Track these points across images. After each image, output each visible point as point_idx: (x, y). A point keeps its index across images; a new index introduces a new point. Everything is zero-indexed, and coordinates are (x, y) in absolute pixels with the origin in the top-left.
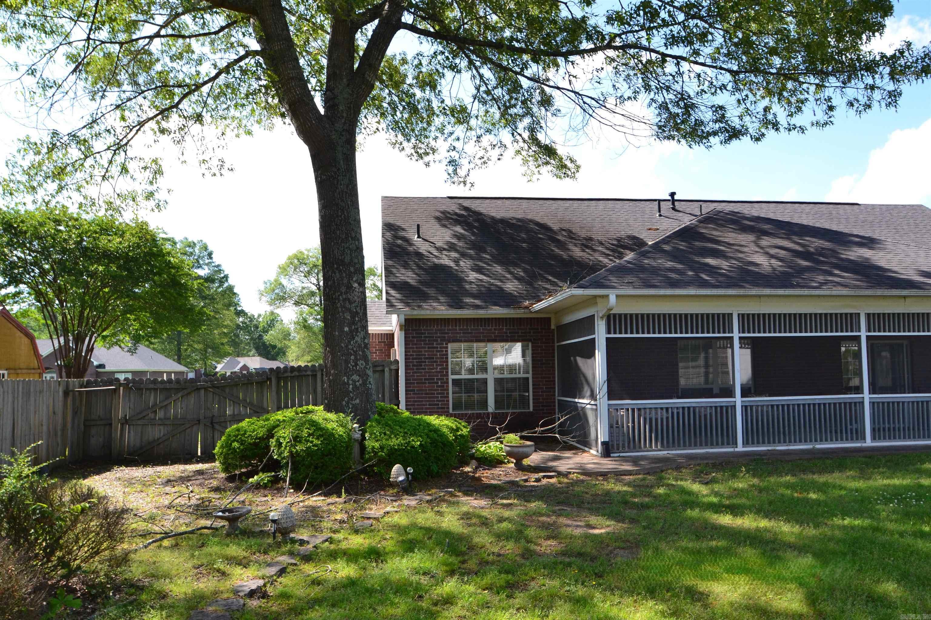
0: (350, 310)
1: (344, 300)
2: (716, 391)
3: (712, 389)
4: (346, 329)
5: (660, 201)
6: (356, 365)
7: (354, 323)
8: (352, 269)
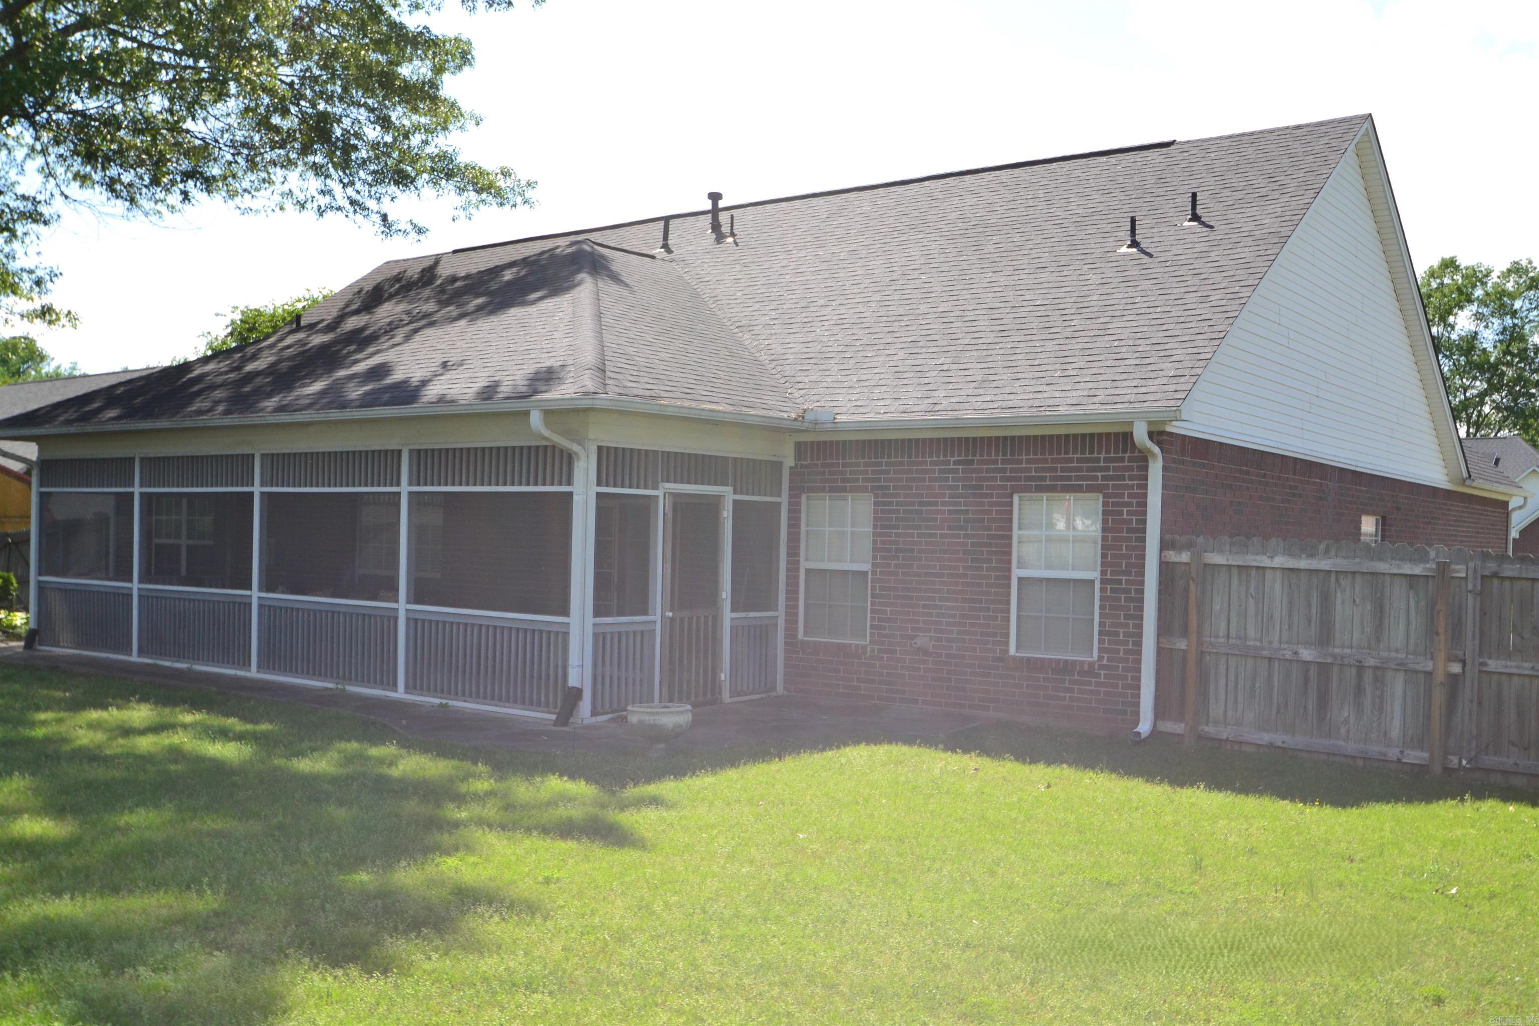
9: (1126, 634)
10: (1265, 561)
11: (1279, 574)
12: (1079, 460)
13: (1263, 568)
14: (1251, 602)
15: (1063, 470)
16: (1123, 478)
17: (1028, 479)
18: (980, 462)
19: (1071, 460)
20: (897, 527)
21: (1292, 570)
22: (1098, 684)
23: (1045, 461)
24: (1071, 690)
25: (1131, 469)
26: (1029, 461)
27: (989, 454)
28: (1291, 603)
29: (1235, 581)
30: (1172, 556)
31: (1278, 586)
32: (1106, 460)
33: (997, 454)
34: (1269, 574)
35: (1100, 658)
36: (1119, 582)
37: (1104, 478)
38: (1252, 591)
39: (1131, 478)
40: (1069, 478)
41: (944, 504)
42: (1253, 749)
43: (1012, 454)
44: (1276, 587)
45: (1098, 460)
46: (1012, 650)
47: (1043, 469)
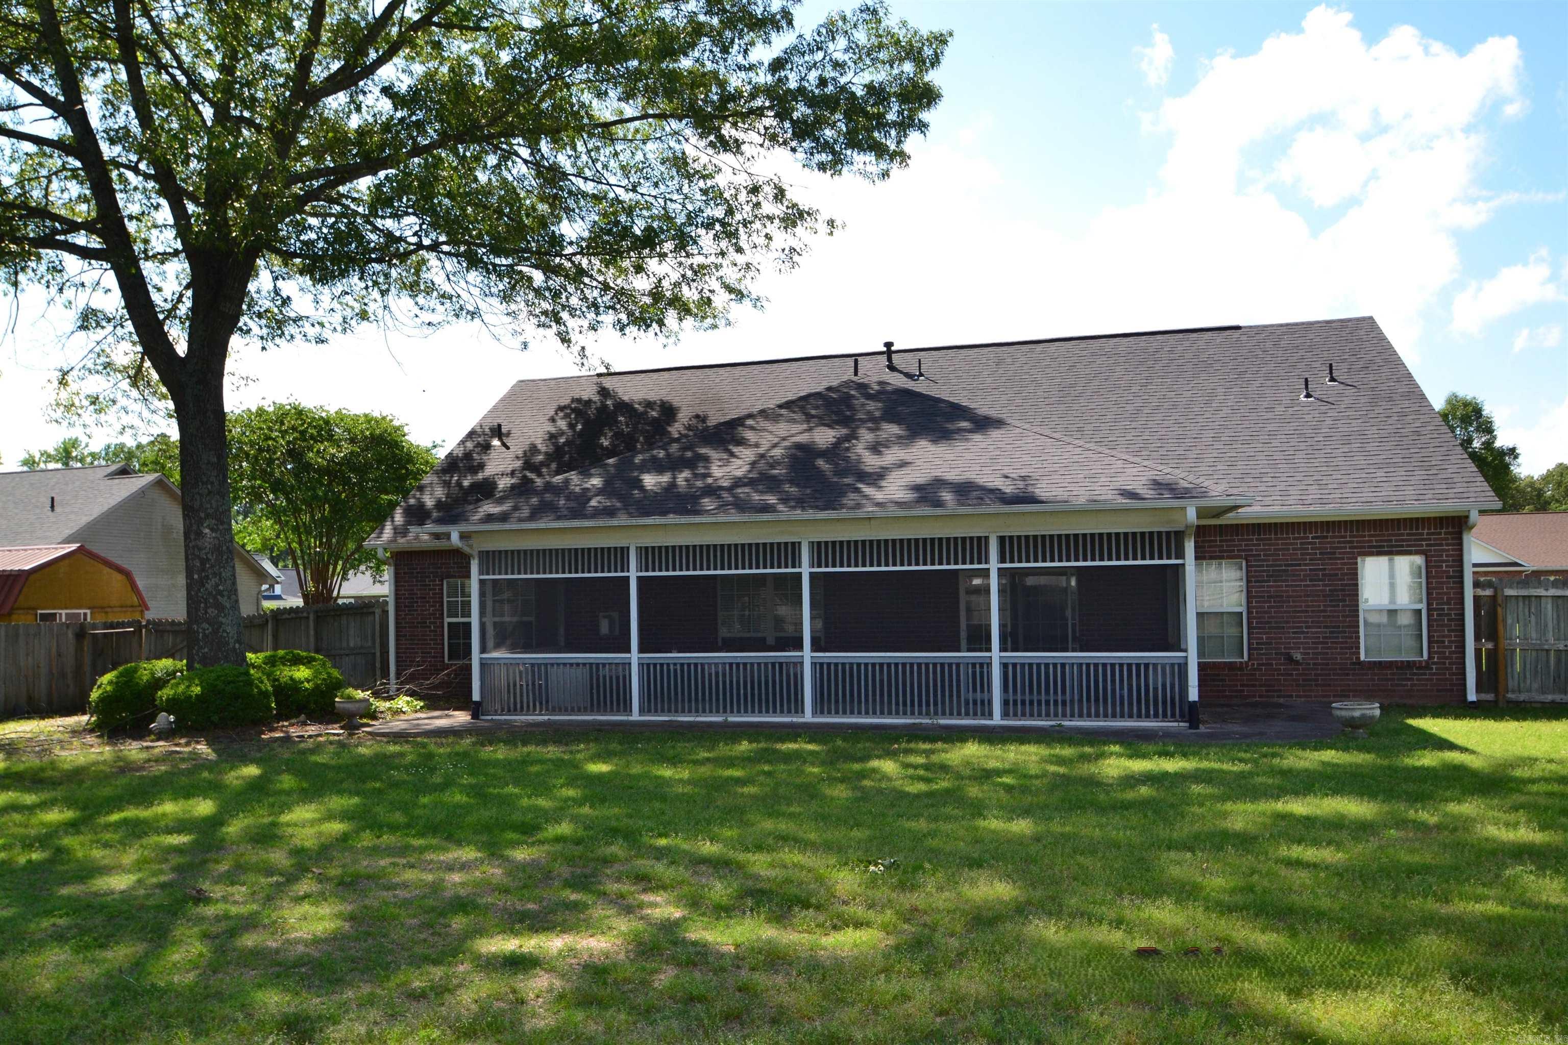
0: (199, 557)
1: (193, 547)
2: (770, 641)
3: (764, 639)
4: (196, 576)
5: (856, 357)
6: (206, 612)
7: (203, 570)
8: (202, 515)
9: (1450, 642)
10: (1541, 592)
11: (1550, 601)
12: (1408, 535)
13: (1540, 597)
14: (1533, 617)
15: (1396, 541)
16: (1441, 545)
17: (1370, 547)
18: (1332, 537)
19: (1402, 535)
20: (1269, 581)
21: (1559, 597)
22: (1431, 674)
23: (1384, 535)
24: (1412, 679)
25: (1447, 539)
26: (1370, 536)
27: (1339, 532)
28: (1558, 616)
29: (1521, 604)
30: (1480, 592)
31: (1549, 606)
32: (1428, 534)
33: (1346, 531)
34: (1543, 600)
35: (1430, 657)
36: (1443, 609)
37: (1427, 545)
38: (1533, 610)
39: (1447, 545)
40: (1402, 546)
41: (1306, 565)
42: (1539, 705)
43: (1358, 531)
44: (1549, 607)
45: (1422, 534)
46: (1362, 658)
47: (1381, 541)
